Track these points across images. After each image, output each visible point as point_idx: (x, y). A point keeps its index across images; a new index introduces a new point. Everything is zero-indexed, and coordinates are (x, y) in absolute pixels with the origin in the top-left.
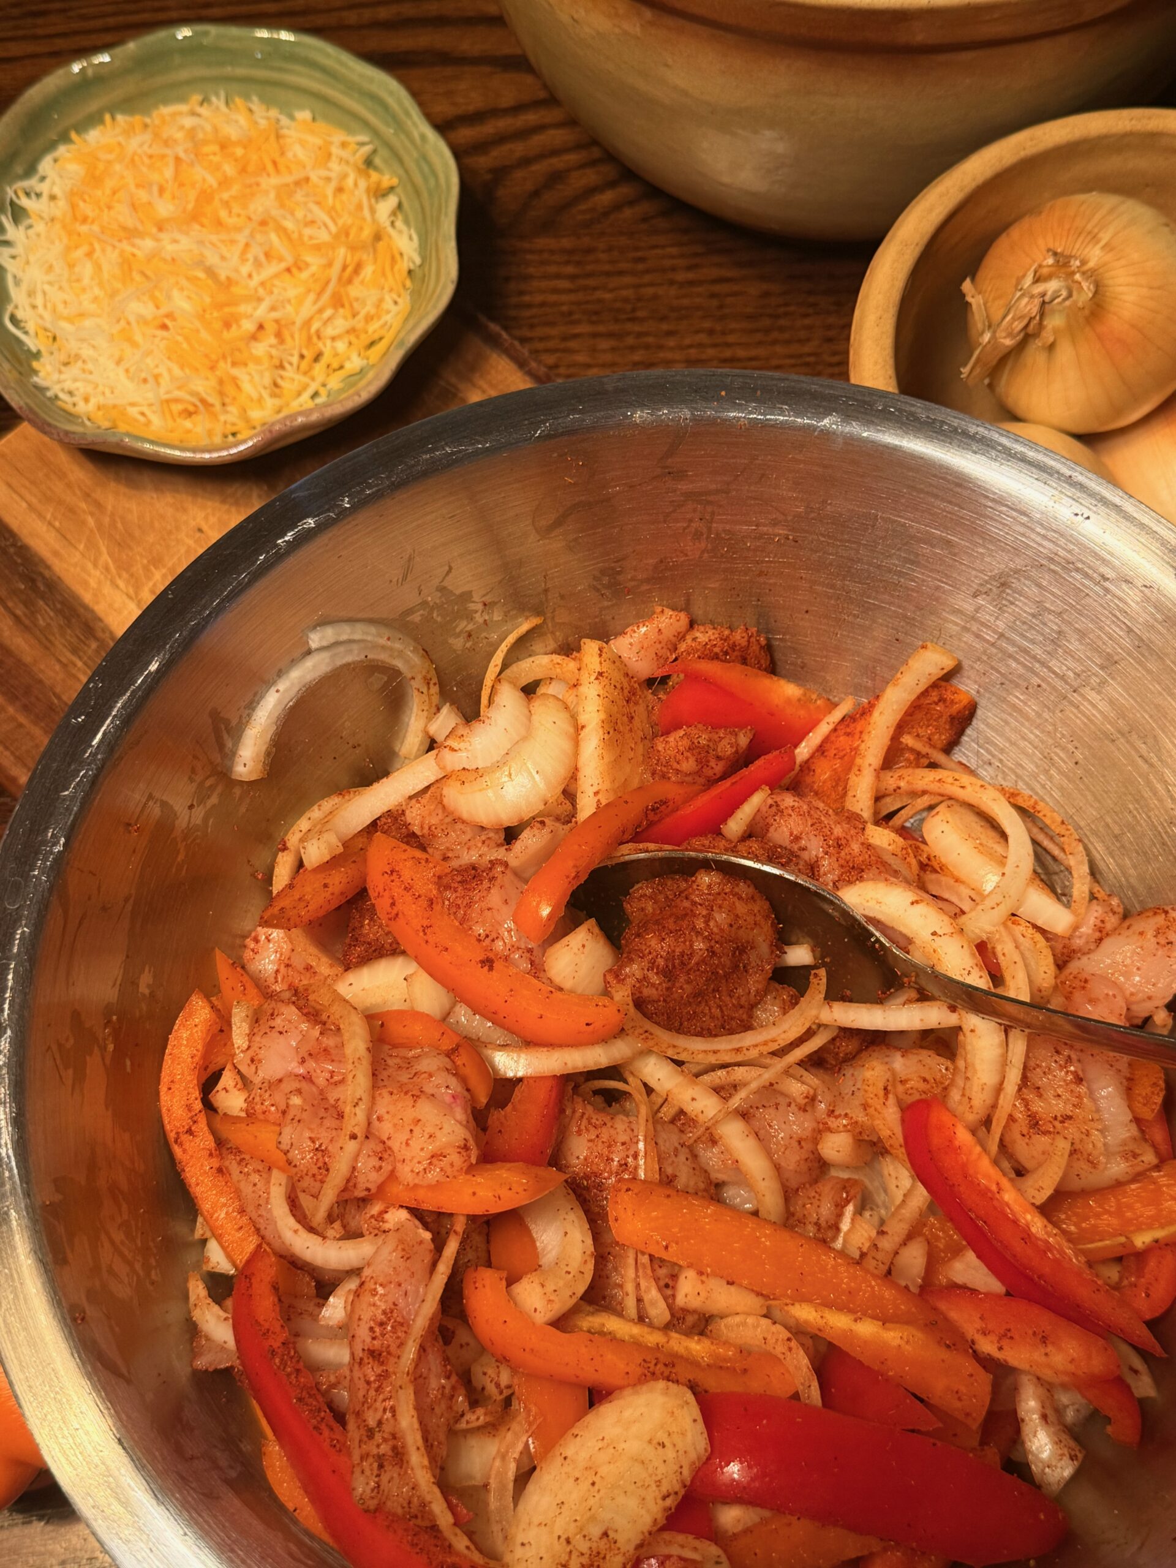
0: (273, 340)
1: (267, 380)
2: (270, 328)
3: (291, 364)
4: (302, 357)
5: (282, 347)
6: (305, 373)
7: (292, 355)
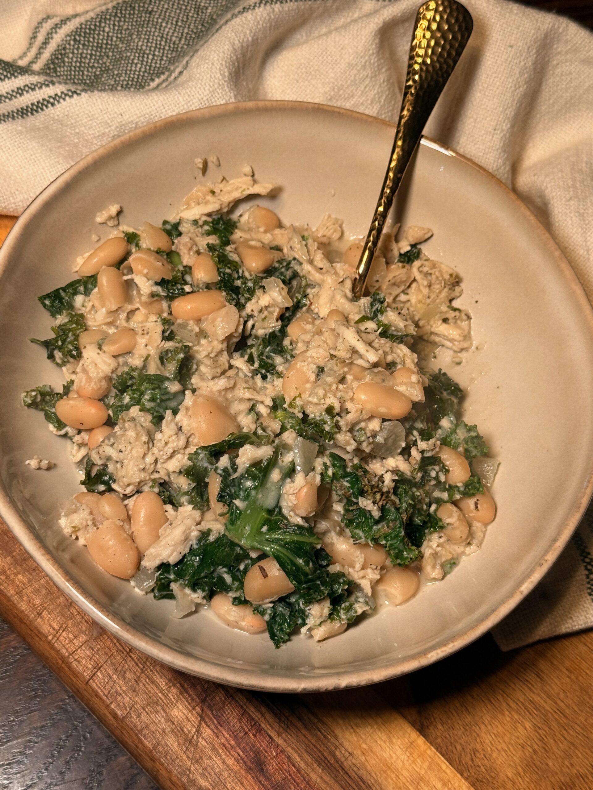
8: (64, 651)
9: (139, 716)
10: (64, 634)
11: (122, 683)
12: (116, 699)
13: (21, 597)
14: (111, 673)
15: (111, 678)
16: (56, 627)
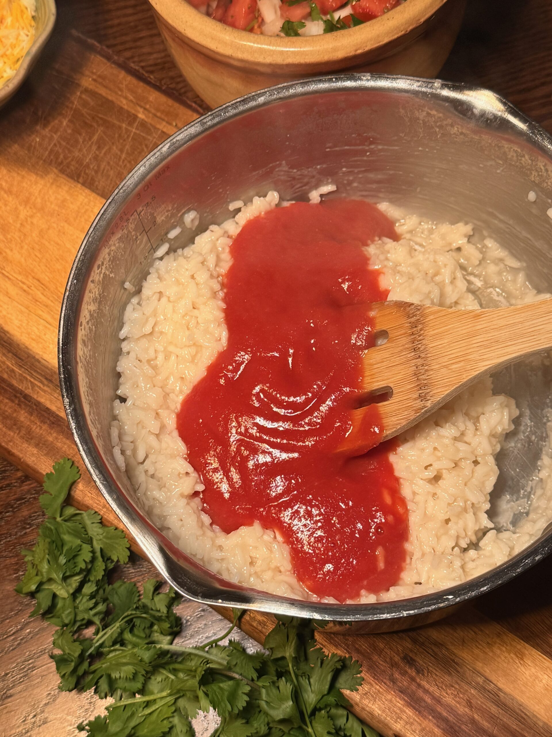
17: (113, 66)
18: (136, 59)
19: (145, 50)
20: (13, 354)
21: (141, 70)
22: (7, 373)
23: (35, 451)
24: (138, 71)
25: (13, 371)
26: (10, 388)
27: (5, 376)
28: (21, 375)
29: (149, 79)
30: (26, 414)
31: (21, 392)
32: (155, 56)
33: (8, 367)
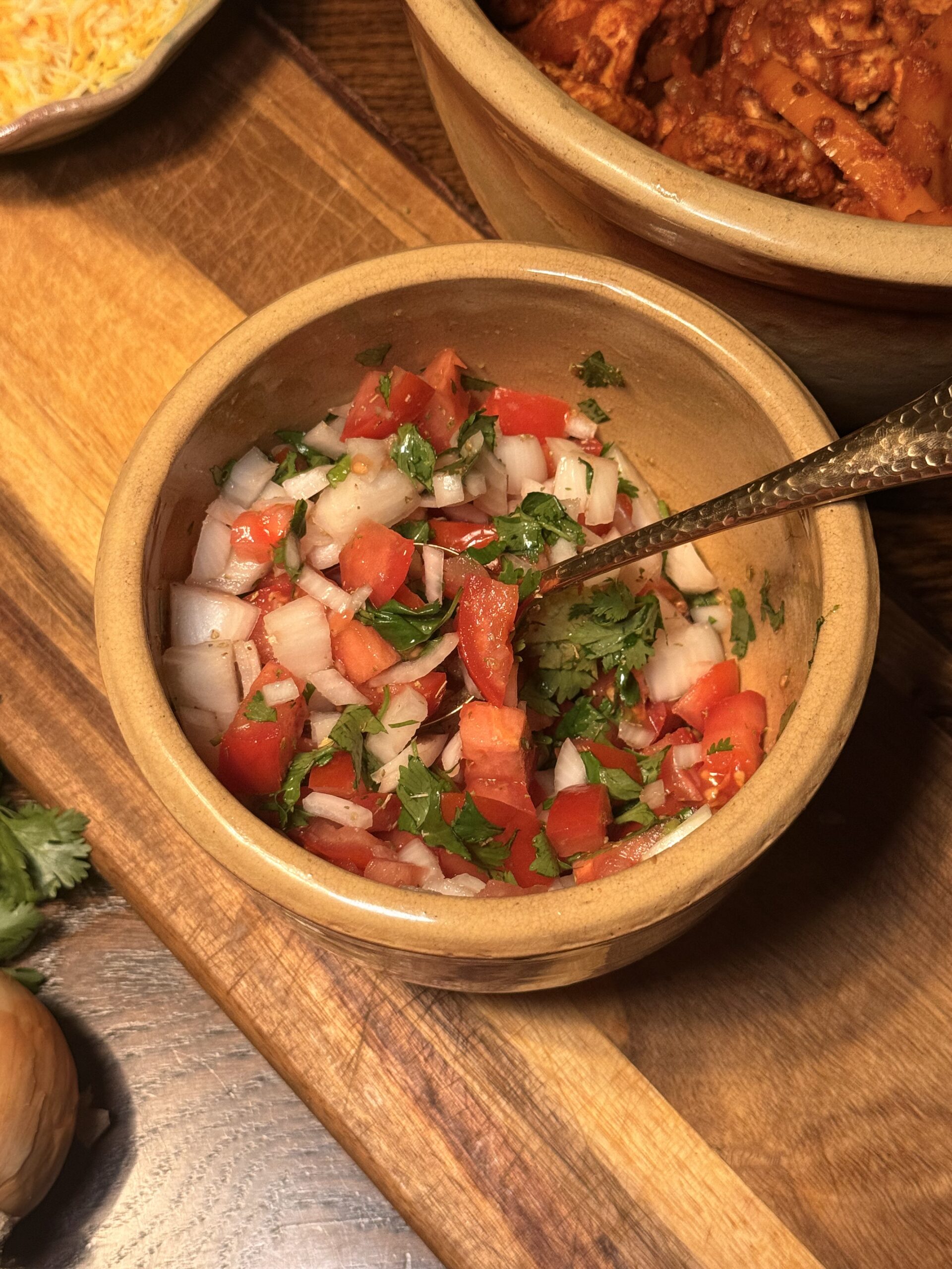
0: (44, 35)
1: (36, 75)
2: (42, 22)
3: (63, 61)
4: (75, 53)
5: (54, 44)
6: (78, 70)
7: (65, 52)
8: (202, 953)
9: (288, 1033)
10: (203, 934)
11: (269, 993)
12: (262, 1013)
13: (153, 889)
14: (256, 980)
15: (256, 987)
16: (194, 926)
17: (315, 85)
18: (358, 80)
19: (379, 68)
20: (33, 556)
21: (362, 104)
22: (15, 587)
23: (34, 735)
24: (356, 103)
25: (25, 587)
26: (14, 615)
27: (11, 593)
28: (37, 596)
29: (372, 122)
30: (32, 667)
31: (32, 628)
32: (392, 81)
33: (18, 578)
